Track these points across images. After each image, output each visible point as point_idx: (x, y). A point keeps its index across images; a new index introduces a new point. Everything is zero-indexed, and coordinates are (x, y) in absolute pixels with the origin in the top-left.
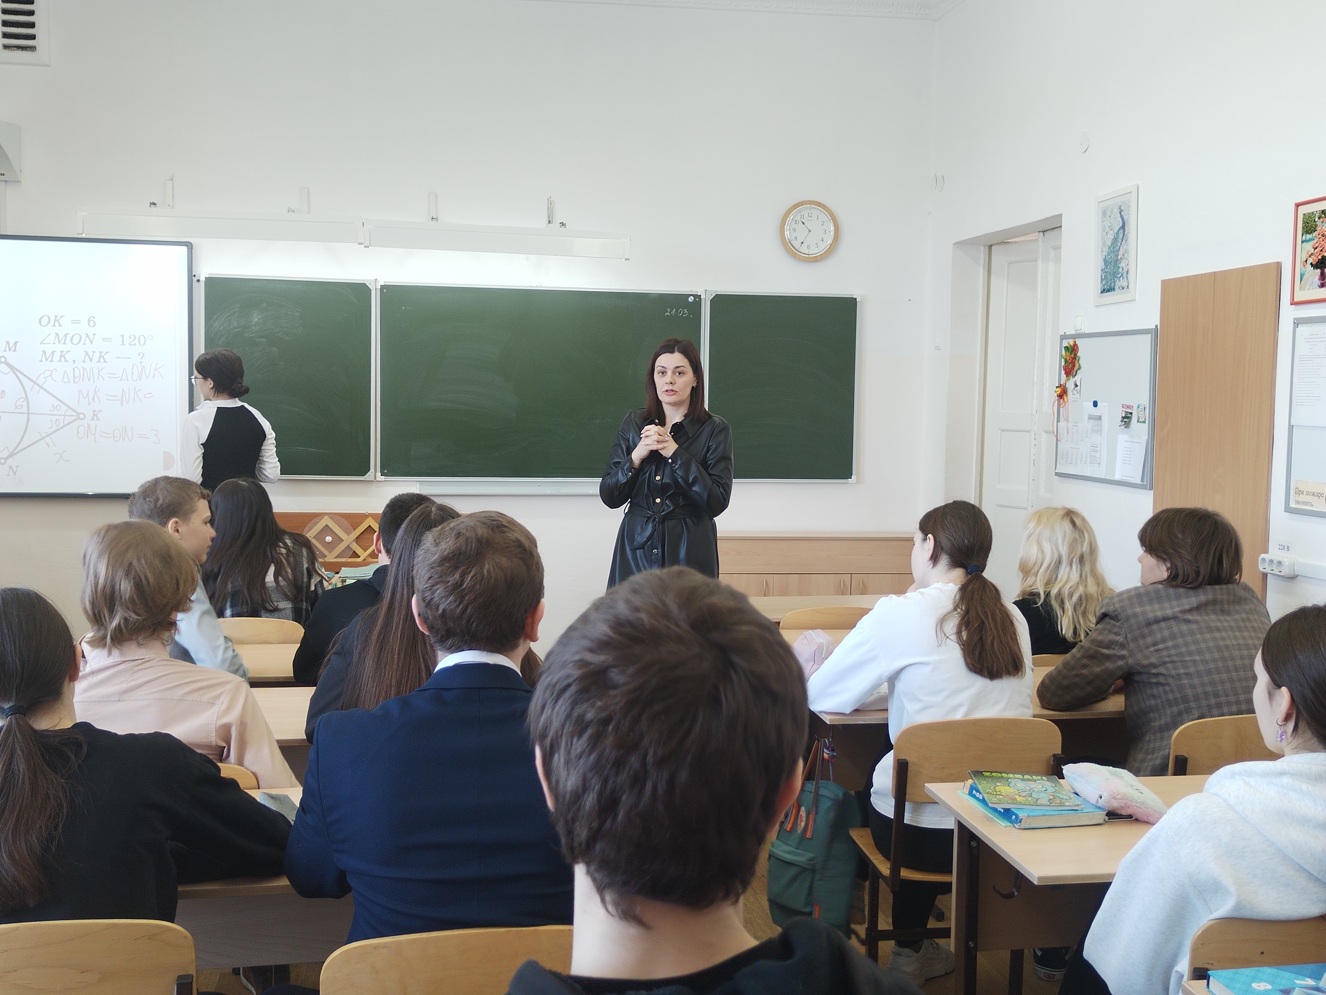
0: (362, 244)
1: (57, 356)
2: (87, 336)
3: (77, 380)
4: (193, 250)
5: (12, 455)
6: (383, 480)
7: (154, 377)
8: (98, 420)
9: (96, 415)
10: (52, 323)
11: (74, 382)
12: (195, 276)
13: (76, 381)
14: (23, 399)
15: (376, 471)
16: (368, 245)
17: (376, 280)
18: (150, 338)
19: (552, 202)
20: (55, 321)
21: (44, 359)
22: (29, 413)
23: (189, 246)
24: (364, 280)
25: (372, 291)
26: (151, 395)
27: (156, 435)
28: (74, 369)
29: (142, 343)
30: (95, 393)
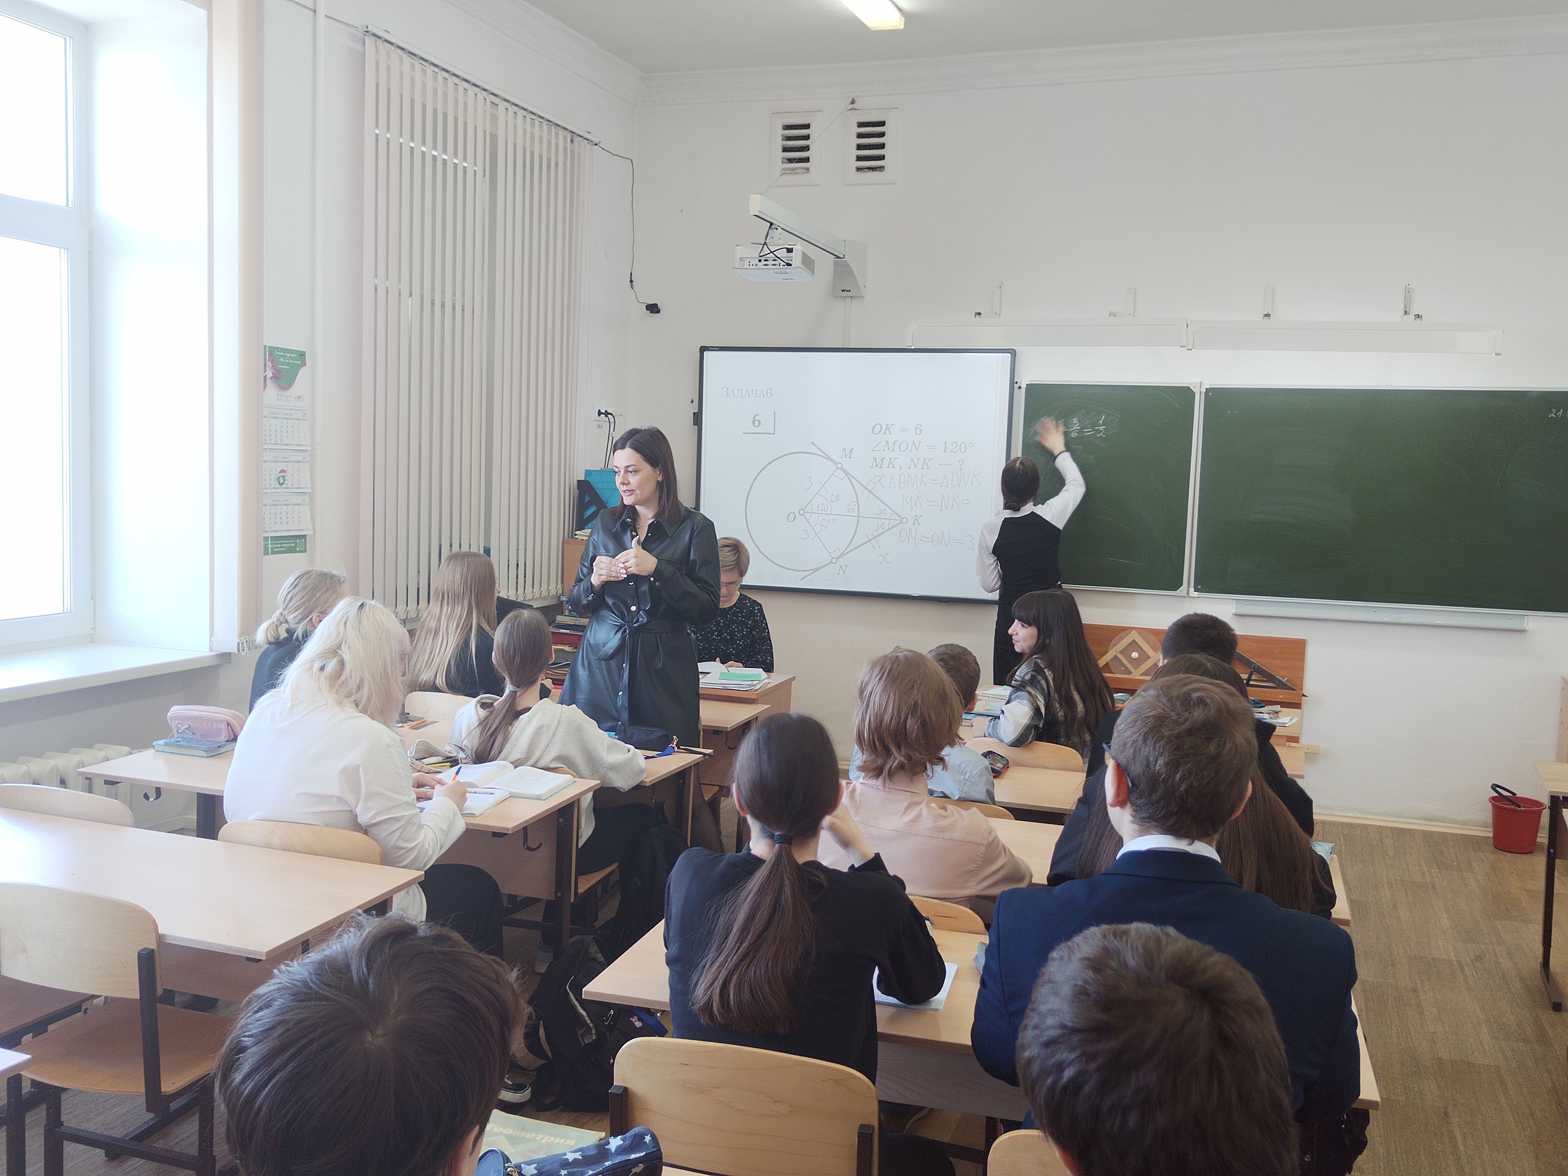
0: (1184, 347)
1: (886, 462)
2: (914, 443)
3: (902, 486)
4: (1016, 357)
5: (842, 555)
6: (1196, 596)
7: (972, 484)
8: (919, 524)
9: (917, 520)
10: (883, 431)
11: (900, 488)
12: (1016, 383)
14: (855, 503)
15: (1189, 586)
16: (1191, 348)
17: (1201, 383)
18: (971, 445)
19: (1410, 291)
20: (886, 429)
21: (874, 466)
22: (859, 517)
23: (1013, 353)
24: (1188, 384)
25: (1196, 395)
26: (968, 502)
27: (970, 541)
28: (900, 475)
29: (963, 451)
30: (918, 498)
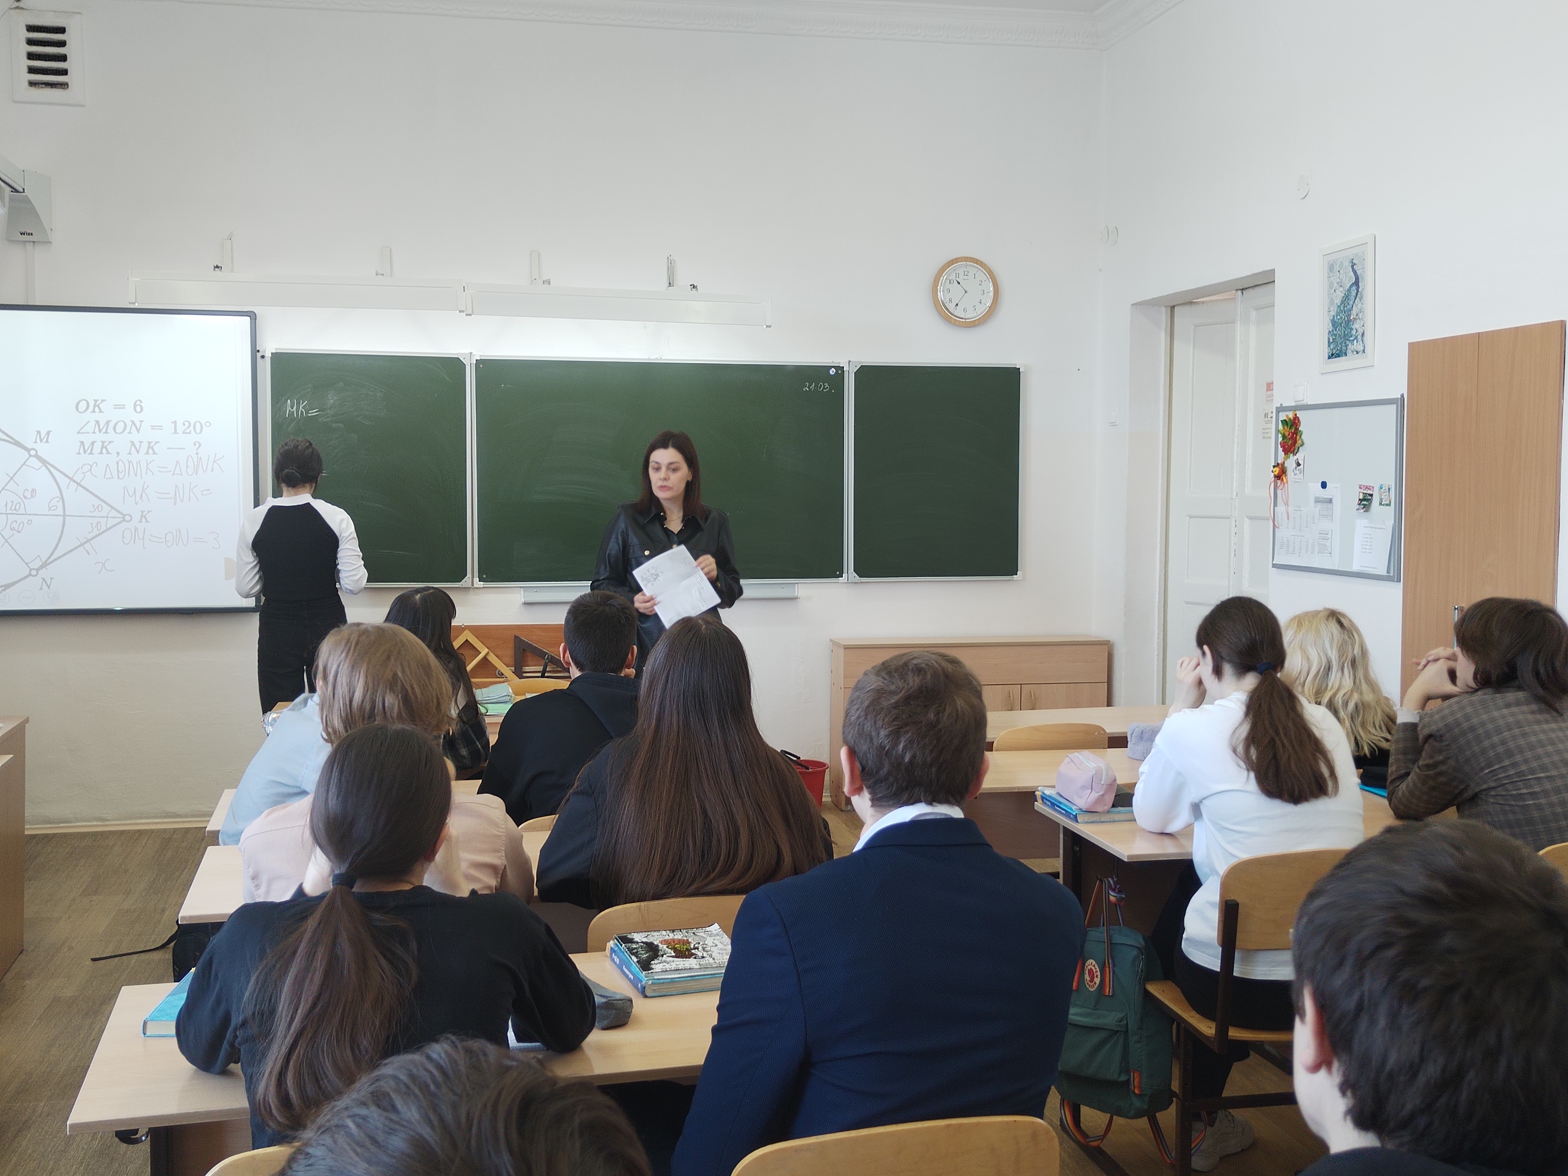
0: (463, 312)
1: (97, 447)
2: (133, 422)
3: (121, 475)
4: (257, 321)
5: (45, 565)
6: (482, 586)
7: (212, 471)
8: (147, 521)
9: (145, 517)
10: (91, 409)
11: (118, 477)
12: (258, 351)
13: (121, 477)
14: (58, 499)
15: (473, 577)
16: (471, 313)
17: (471, 353)
18: (208, 424)
19: (673, 261)
20: (95, 406)
21: (82, 451)
22: (64, 516)
23: (252, 316)
24: (457, 354)
25: (467, 366)
26: (209, 492)
27: (215, 539)
28: (118, 463)
29: (198, 431)
30: (143, 490)
